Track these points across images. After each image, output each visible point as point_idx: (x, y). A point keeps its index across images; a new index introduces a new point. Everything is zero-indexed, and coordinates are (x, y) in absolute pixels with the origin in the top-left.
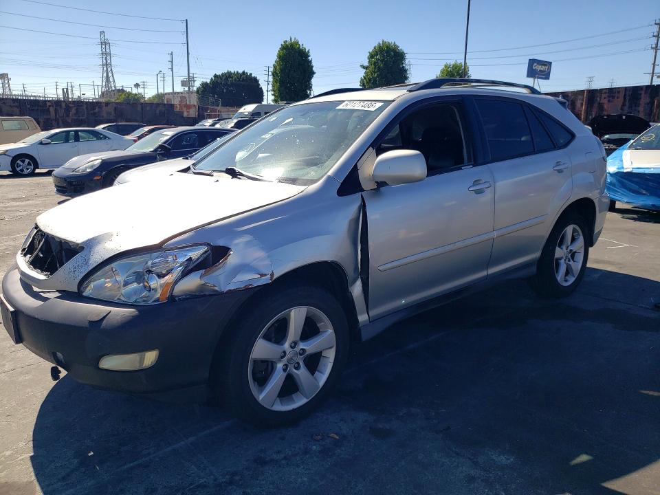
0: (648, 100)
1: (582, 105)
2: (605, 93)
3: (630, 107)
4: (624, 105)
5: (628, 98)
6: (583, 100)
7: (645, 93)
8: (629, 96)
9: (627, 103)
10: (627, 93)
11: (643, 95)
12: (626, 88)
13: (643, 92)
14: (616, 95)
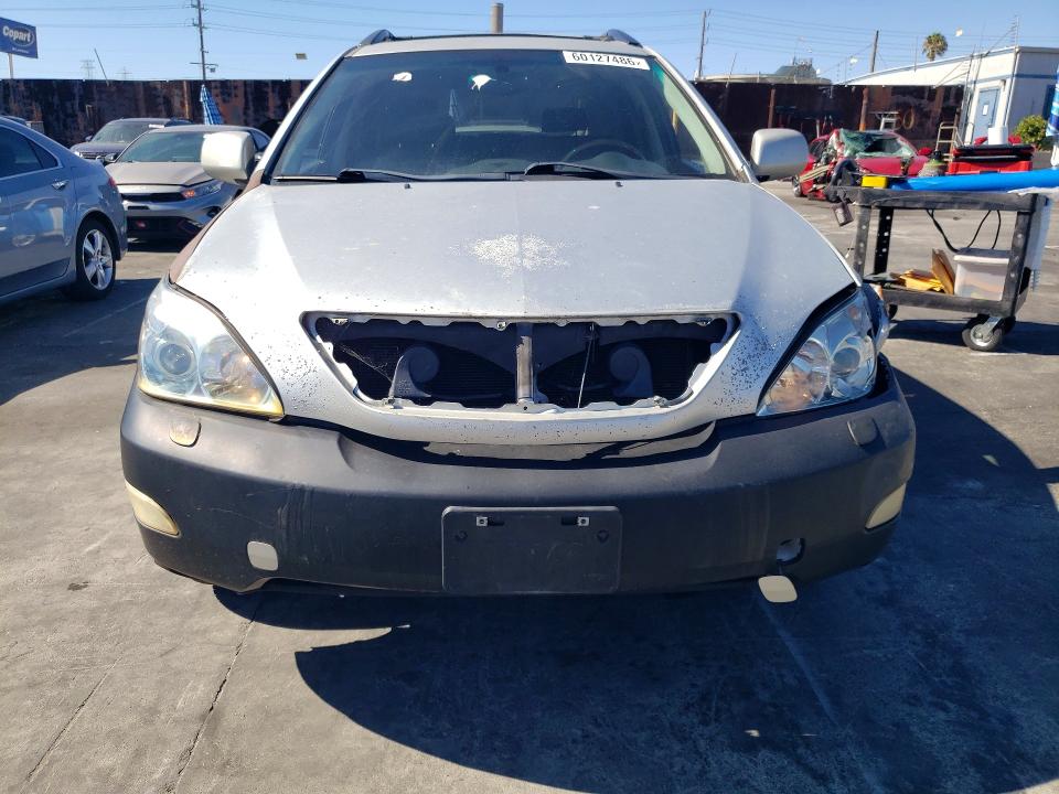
0: (279, 103)
1: (183, 104)
2: (216, 88)
3: (256, 111)
4: (246, 108)
5: (250, 97)
6: (183, 95)
7: (273, 91)
8: (252, 94)
9: (251, 104)
10: (248, 89)
11: (271, 94)
12: (245, 83)
13: (270, 90)
14: (233, 92)
